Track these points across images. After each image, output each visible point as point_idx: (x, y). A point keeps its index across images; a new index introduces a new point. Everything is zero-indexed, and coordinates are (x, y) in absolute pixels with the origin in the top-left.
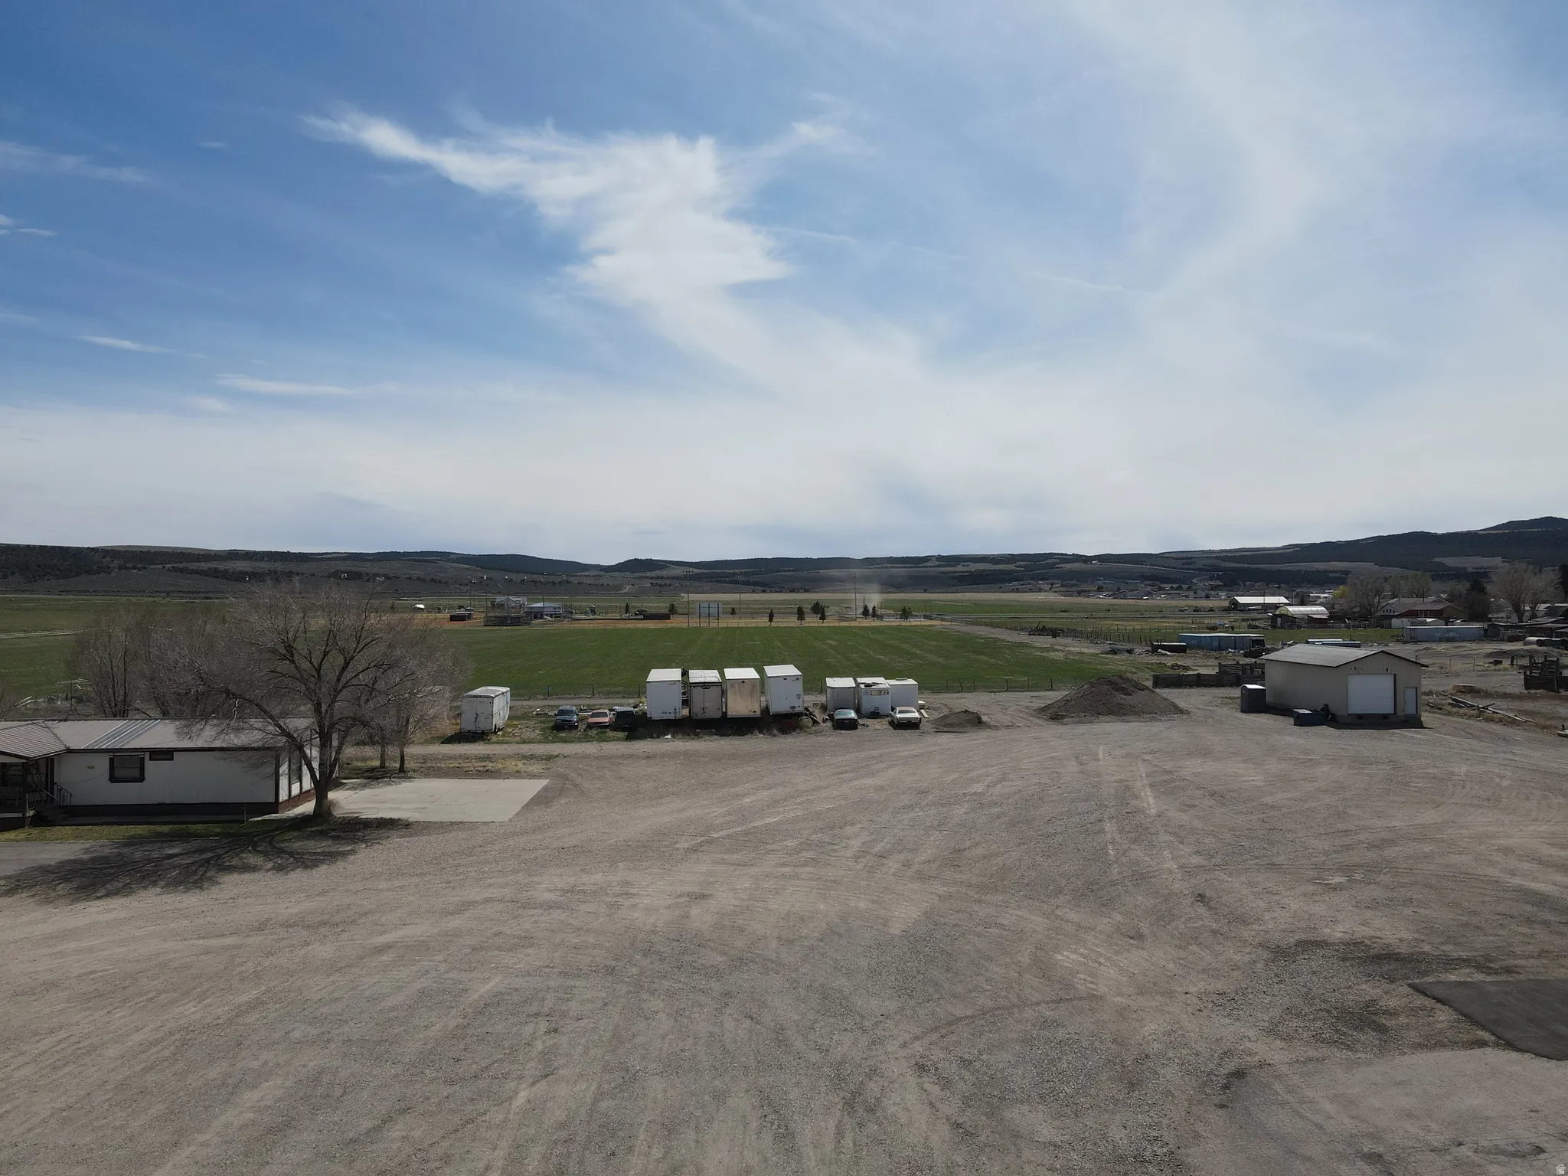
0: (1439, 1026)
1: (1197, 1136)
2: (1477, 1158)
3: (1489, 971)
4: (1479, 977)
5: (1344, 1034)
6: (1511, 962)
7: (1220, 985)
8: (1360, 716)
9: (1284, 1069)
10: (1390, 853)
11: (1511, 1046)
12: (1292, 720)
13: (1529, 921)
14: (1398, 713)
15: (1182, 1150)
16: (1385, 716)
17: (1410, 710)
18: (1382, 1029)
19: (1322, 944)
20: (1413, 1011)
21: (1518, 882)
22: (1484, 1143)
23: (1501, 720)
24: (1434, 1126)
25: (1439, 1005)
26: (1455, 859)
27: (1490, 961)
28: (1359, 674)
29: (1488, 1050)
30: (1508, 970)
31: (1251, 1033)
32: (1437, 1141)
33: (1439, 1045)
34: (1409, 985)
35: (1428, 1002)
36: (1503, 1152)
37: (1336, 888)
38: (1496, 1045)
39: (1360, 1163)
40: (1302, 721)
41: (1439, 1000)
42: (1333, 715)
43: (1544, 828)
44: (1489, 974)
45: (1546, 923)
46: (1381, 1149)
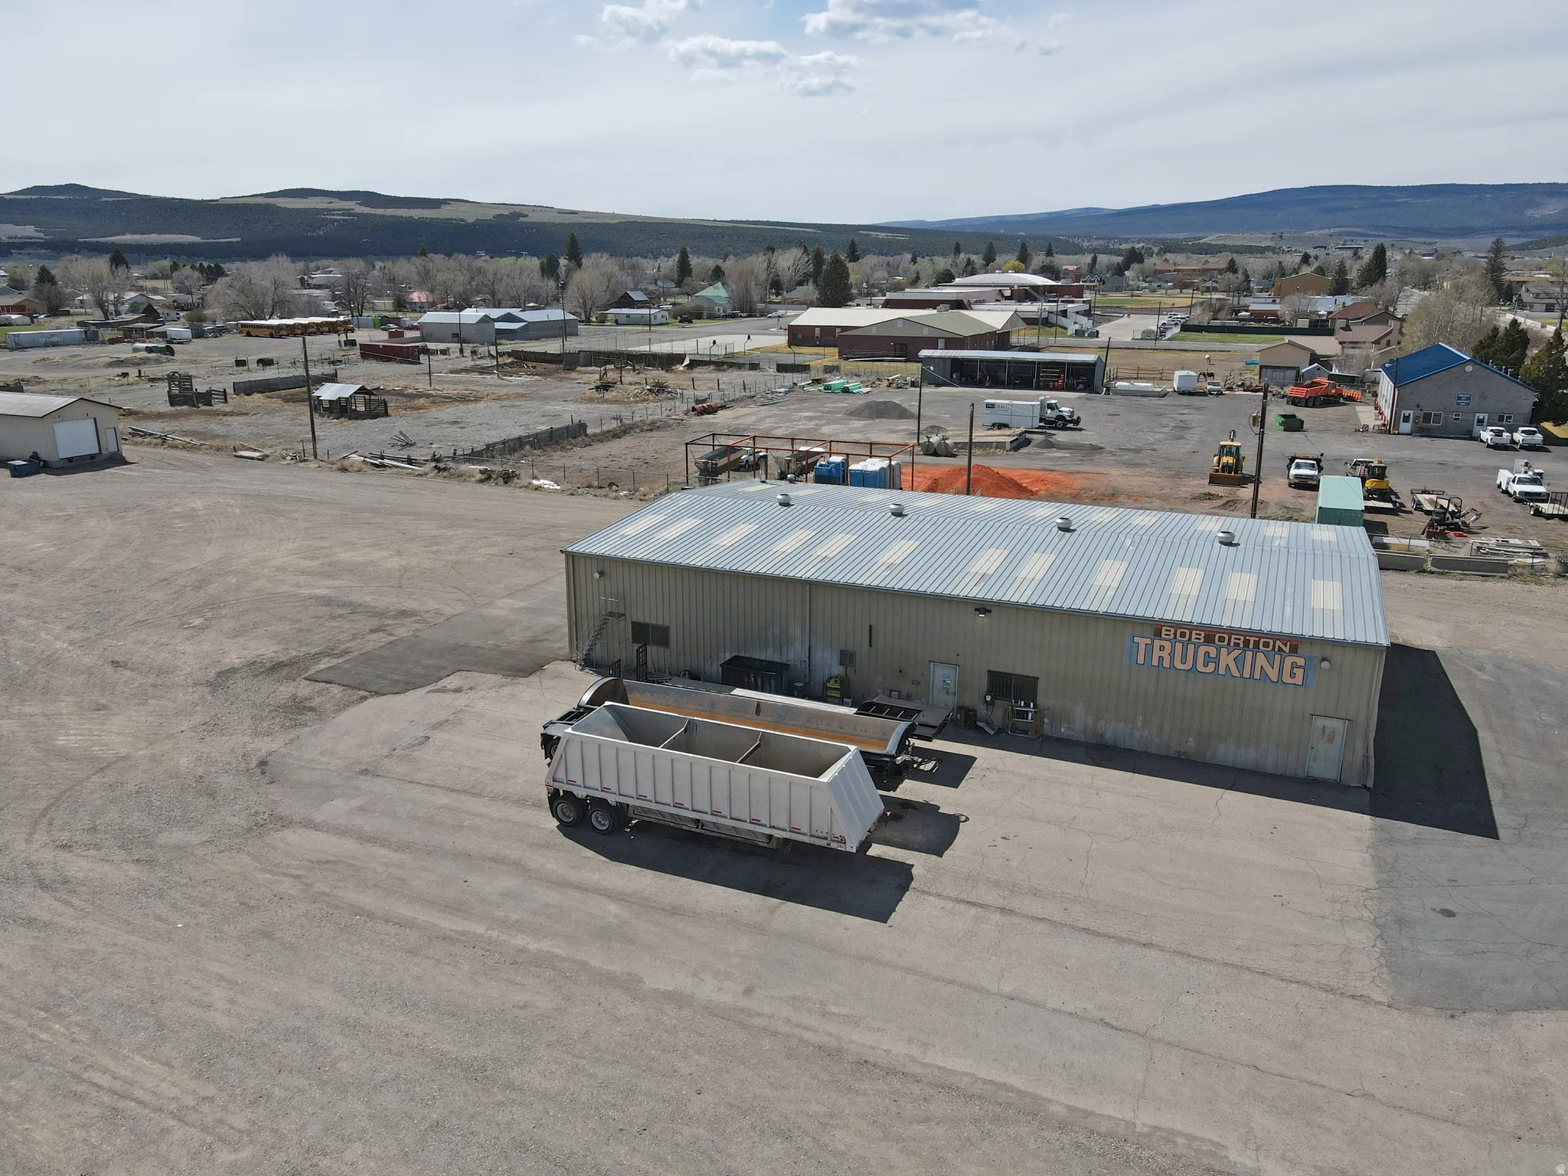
0: (338, 696)
1: (275, 802)
2: (406, 752)
3: (338, 656)
4: (335, 661)
5: (296, 720)
6: (343, 647)
7: (197, 719)
8: (70, 460)
9: (284, 751)
10: (213, 589)
11: (378, 693)
12: (8, 472)
13: (333, 618)
14: (103, 452)
15: (275, 812)
16: (92, 457)
17: (113, 448)
18: (312, 709)
19: (232, 671)
20: (319, 693)
21: (307, 592)
22: (404, 745)
23: (184, 447)
24: (378, 747)
25: (328, 685)
26: (257, 584)
27: (333, 650)
28: (63, 421)
29: (370, 700)
30: (346, 652)
31: (247, 739)
32: (385, 751)
33: (346, 706)
34: (305, 679)
35: (323, 685)
36: (414, 745)
37: (202, 629)
38: (372, 696)
39: (362, 777)
40: (18, 473)
41: (327, 682)
42: (44, 461)
43: (290, 546)
44: (338, 658)
45: (341, 616)
46: (364, 767)
